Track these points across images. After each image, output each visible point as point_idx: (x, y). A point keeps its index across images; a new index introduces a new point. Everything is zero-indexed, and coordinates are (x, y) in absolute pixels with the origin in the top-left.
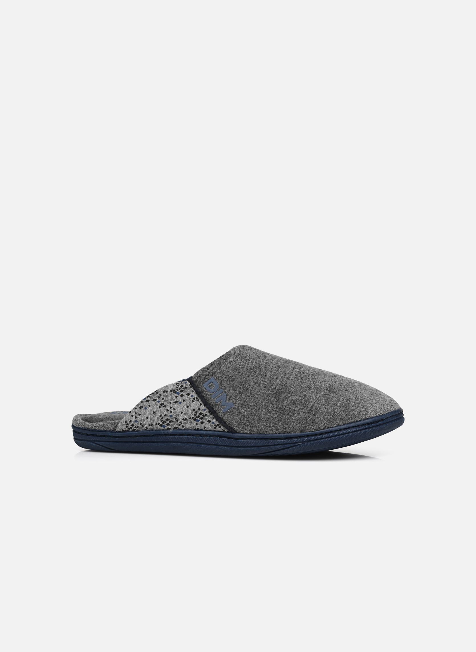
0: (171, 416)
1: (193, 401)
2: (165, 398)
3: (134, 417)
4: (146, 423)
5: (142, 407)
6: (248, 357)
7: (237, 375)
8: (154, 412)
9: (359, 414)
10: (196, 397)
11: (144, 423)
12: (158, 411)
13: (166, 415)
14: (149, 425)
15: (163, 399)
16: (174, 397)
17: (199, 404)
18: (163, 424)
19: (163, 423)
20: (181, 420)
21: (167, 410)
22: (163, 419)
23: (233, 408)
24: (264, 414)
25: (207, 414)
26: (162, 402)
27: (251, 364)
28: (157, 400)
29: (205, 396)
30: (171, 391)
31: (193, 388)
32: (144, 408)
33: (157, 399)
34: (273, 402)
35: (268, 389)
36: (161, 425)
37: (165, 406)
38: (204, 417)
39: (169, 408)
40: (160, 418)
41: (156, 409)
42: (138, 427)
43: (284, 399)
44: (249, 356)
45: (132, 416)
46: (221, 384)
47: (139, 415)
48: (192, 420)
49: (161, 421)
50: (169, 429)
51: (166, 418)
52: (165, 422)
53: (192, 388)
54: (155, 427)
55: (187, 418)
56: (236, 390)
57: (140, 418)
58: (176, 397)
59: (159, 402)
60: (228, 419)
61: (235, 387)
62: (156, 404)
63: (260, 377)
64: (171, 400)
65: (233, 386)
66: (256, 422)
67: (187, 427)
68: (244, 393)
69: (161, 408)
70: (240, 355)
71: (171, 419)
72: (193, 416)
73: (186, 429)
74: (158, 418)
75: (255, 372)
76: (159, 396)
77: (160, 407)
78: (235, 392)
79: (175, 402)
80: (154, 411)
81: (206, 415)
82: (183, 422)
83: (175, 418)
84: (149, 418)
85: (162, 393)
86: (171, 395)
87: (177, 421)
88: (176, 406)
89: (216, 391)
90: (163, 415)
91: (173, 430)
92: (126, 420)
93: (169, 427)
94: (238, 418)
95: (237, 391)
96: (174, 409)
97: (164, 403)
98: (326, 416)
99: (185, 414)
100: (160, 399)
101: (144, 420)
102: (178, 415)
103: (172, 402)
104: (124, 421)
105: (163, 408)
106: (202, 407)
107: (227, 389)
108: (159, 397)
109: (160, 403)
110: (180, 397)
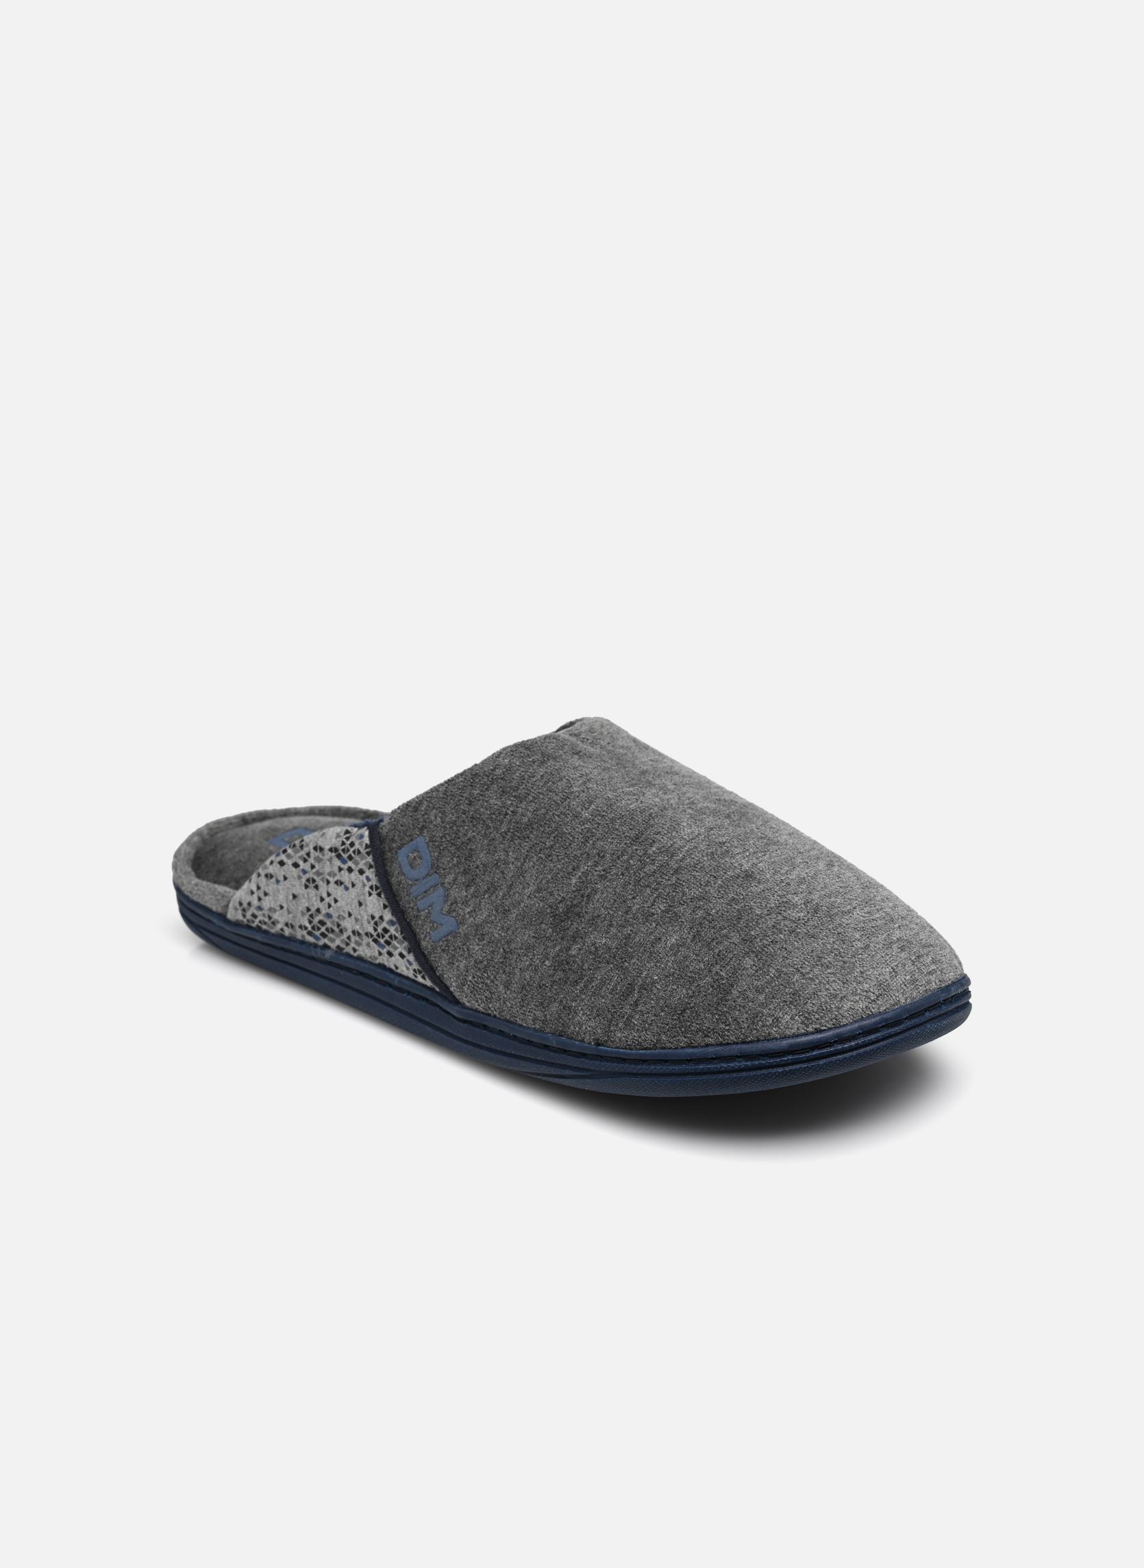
0: (329, 916)
1: (370, 894)
2: (317, 867)
3: (255, 896)
4: (281, 918)
5: (272, 876)
6: (522, 791)
7: (480, 839)
8: (295, 896)
9: (753, 1023)
10: (374, 883)
11: (275, 916)
12: (303, 895)
13: (318, 910)
14: (287, 925)
15: (313, 867)
16: (336, 869)
17: (382, 905)
18: (313, 931)
19: (313, 928)
20: (349, 932)
21: (322, 899)
22: (313, 918)
23: (454, 934)
24: (521, 969)
25: (397, 935)
26: (310, 875)
27: (523, 815)
28: (301, 867)
29: (395, 887)
30: (331, 850)
31: (373, 856)
32: (273, 880)
33: (301, 863)
34: (548, 939)
35: (543, 899)
36: (310, 933)
37: (316, 887)
38: (392, 942)
39: (325, 895)
40: (307, 917)
41: (300, 890)
42: (265, 923)
43: (574, 939)
44: (524, 786)
45: (252, 893)
46: (437, 860)
47: (266, 894)
48: (370, 940)
49: (310, 922)
50: (326, 947)
51: (320, 917)
52: (319, 929)
53: (371, 856)
54: (300, 934)
55: (361, 931)
56: (468, 886)
57: (267, 903)
58: (340, 869)
59: (304, 872)
60: (441, 963)
61: (469, 876)
62: (299, 877)
63: (535, 859)
64: (329, 874)
65: (465, 872)
66: (501, 988)
67: (363, 955)
68: (486, 896)
69: (308, 890)
70: (502, 779)
71: (329, 925)
72: (371, 930)
73: (360, 958)
74: (303, 914)
75: (527, 840)
76: (305, 856)
77: (306, 887)
78: (466, 891)
79: (336, 883)
80: (296, 893)
81: (396, 938)
82: (353, 938)
83: (337, 923)
84: (285, 908)
85: (312, 851)
86: (330, 860)
87: (341, 931)
88: (338, 892)
89: (424, 878)
90: (313, 910)
91: (336, 952)
92: (241, 898)
93: (326, 941)
94: (462, 966)
95: (472, 890)
96: (336, 901)
97: (315, 877)
98: (663, 1014)
99: (357, 920)
100: (307, 866)
101: (275, 911)
102: (344, 918)
103: (332, 880)
104: (238, 900)
105: (312, 891)
106: (388, 916)
107: (450, 878)
108: (305, 861)
109: (307, 876)
110: (347, 873)
